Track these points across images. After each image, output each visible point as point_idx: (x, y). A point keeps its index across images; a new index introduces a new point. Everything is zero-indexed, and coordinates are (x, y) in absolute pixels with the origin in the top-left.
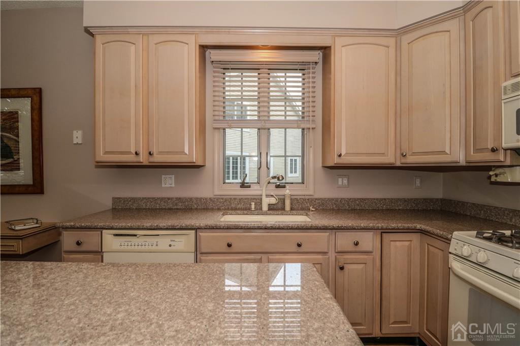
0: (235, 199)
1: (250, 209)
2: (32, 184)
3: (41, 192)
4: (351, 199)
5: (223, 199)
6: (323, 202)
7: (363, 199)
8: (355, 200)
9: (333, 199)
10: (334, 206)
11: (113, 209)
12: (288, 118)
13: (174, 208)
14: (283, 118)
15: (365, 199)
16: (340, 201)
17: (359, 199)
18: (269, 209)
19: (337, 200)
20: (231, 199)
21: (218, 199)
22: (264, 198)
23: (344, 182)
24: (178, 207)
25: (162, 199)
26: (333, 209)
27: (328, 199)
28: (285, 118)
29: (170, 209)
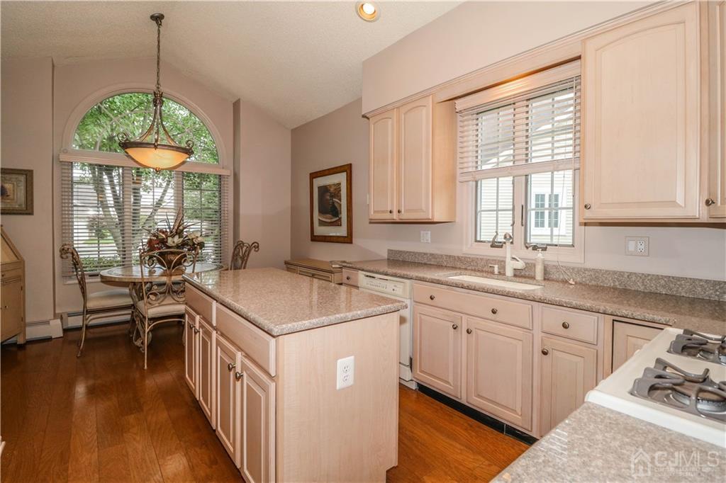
0: (482, 259)
1: (493, 273)
2: (346, 235)
3: (351, 243)
4: (649, 275)
5: (469, 258)
6: (597, 274)
7: (673, 278)
8: (658, 278)
9: (615, 273)
10: (617, 283)
11: (388, 259)
12: (556, 158)
13: (428, 263)
14: (549, 158)
15: (679, 279)
16: (628, 276)
17: (666, 277)
18: (515, 276)
19: (621, 274)
20: (477, 259)
21: (465, 258)
22: (508, 260)
23: (639, 246)
24: (432, 263)
25: (419, 254)
26: (615, 289)
27: (607, 271)
28: (553, 157)
29: (425, 264)
